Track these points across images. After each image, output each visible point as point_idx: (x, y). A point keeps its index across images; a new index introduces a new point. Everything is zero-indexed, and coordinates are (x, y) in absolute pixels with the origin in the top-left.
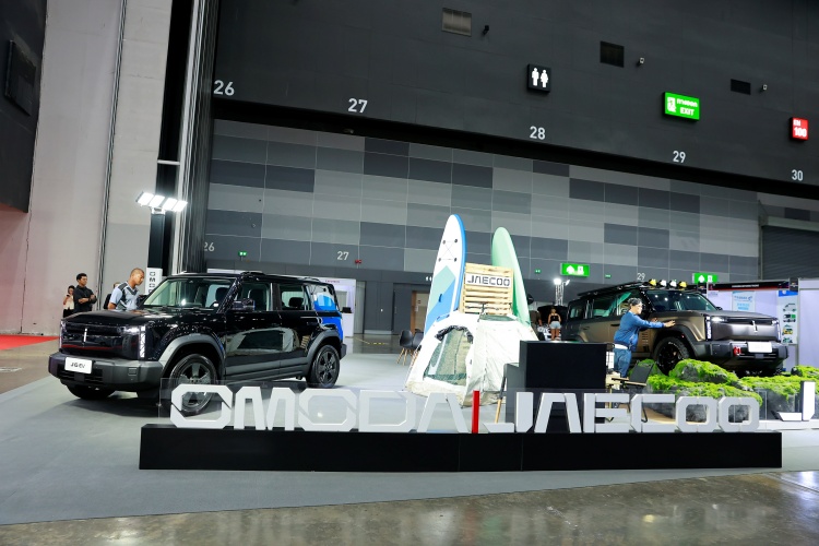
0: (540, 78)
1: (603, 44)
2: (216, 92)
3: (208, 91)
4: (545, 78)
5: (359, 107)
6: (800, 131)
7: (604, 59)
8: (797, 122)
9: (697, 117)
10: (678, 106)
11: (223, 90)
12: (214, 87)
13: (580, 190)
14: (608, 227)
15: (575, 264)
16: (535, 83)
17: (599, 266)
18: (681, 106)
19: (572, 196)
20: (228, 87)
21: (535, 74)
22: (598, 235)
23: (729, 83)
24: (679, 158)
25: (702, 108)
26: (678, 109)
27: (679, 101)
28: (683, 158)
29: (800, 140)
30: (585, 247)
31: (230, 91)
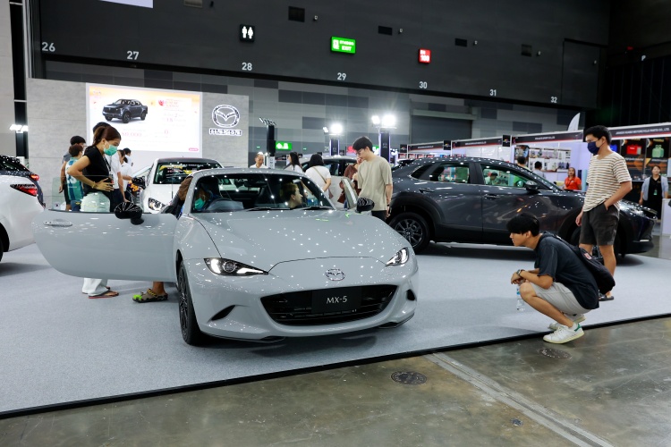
0: (248, 32)
1: (291, 8)
2: (44, 49)
3: (38, 49)
4: (251, 33)
5: (133, 56)
6: (425, 57)
7: (291, 18)
8: (422, 52)
9: (354, 52)
10: (341, 45)
11: (48, 48)
12: (42, 46)
13: (286, 97)
14: (304, 119)
15: (282, 142)
16: (245, 36)
17: (299, 143)
18: (343, 45)
19: (280, 100)
20: (51, 46)
21: (244, 30)
22: (298, 124)
23: (377, 29)
24: (342, 78)
25: (357, 46)
26: (340, 47)
27: (342, 42)
28: (344, 77)
29: (425, 63)
30: (289, 132)
31: (52, 48)
